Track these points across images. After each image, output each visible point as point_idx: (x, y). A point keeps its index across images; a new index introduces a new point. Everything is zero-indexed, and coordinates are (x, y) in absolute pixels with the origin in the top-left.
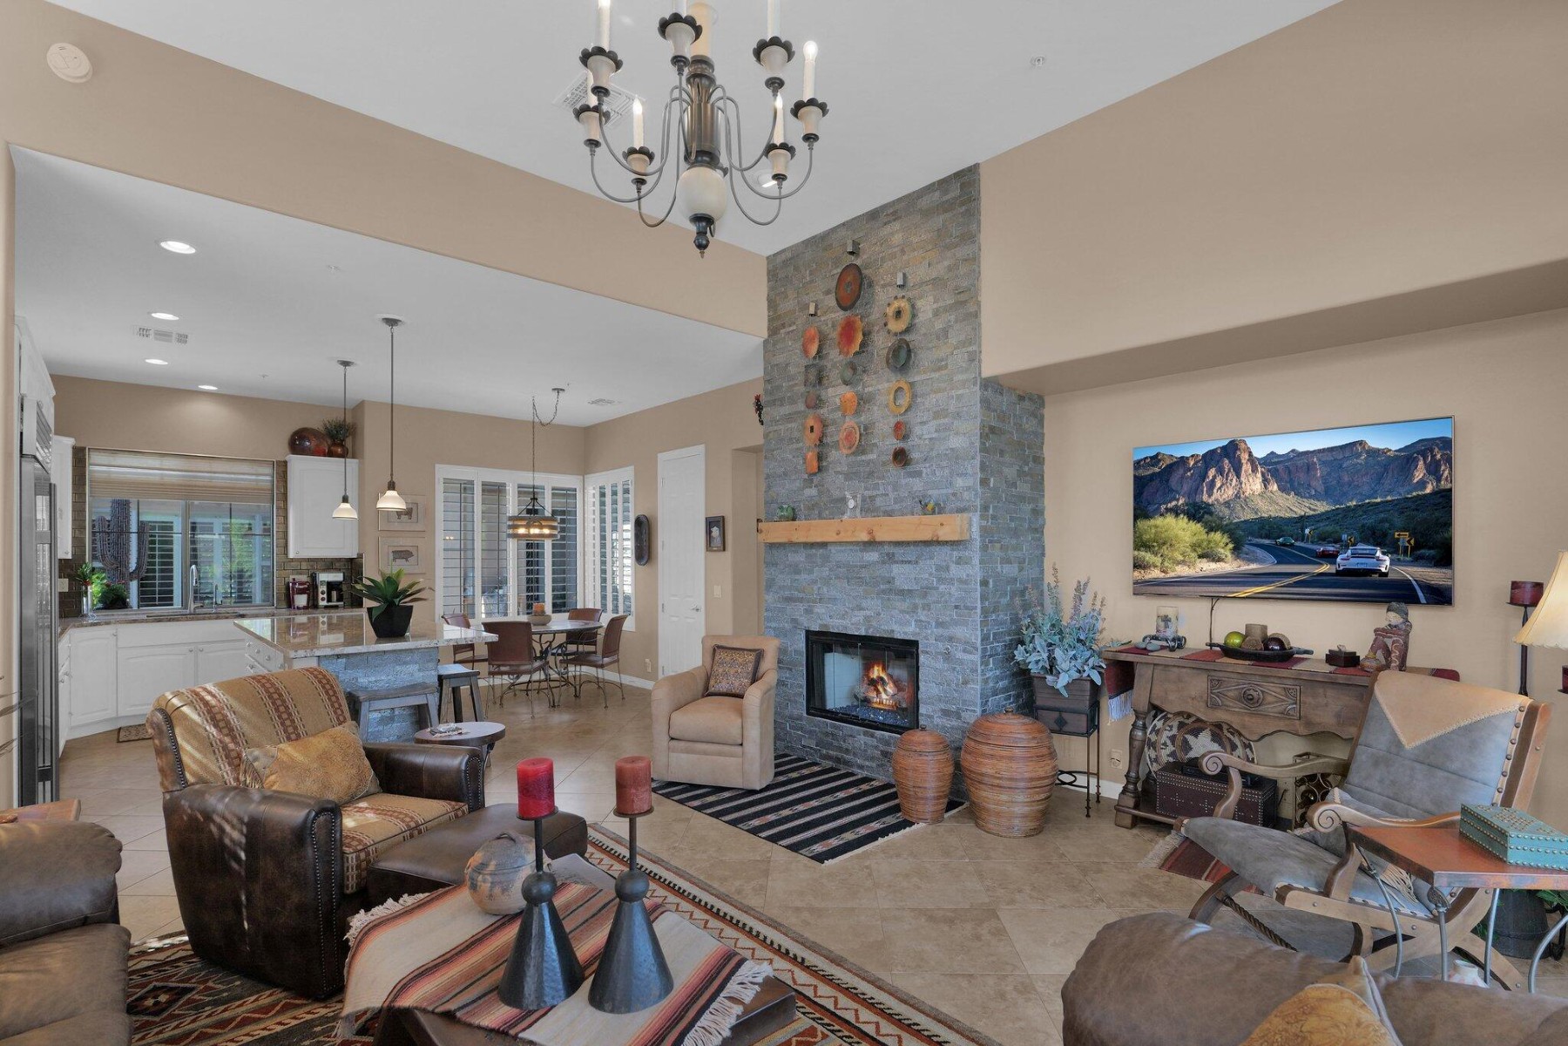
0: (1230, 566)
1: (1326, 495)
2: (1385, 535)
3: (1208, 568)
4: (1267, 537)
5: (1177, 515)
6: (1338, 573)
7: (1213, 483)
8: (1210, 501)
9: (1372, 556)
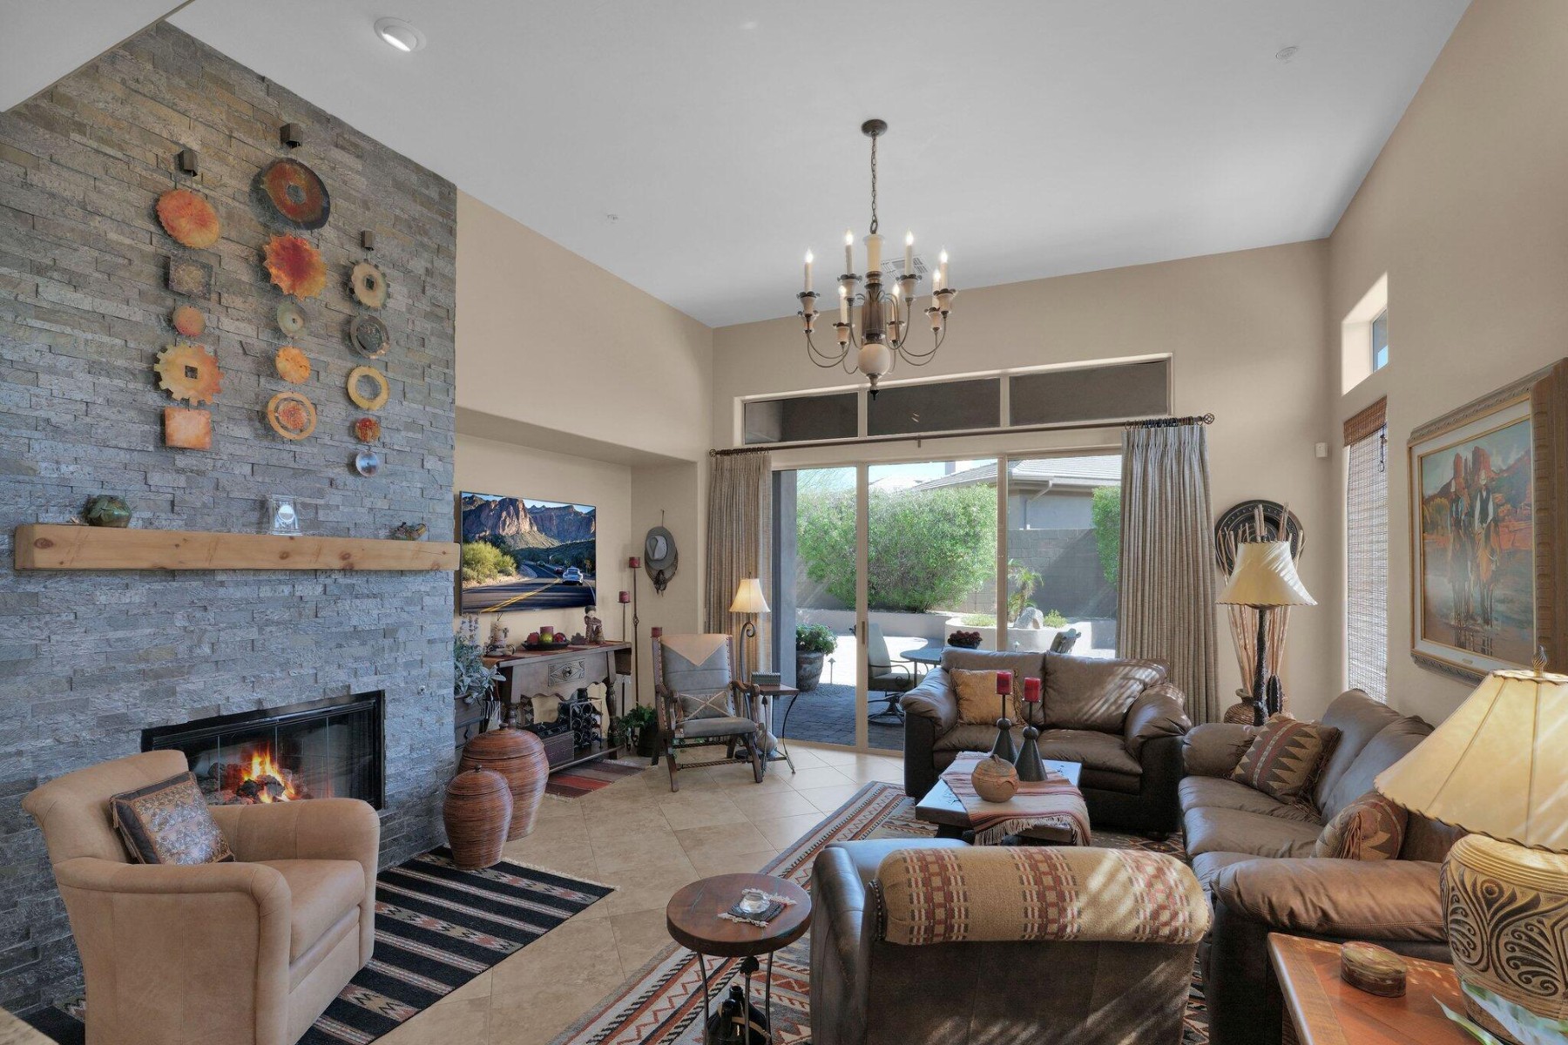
0: (514, 579)
1: (558, 536)
2: (581, 562)
3: (504, 580)
4: (532, 560)
5: (486, 542)
6: (565, 583)
7: (505, 520)
8: (504, 534)
9: (576, 573)
